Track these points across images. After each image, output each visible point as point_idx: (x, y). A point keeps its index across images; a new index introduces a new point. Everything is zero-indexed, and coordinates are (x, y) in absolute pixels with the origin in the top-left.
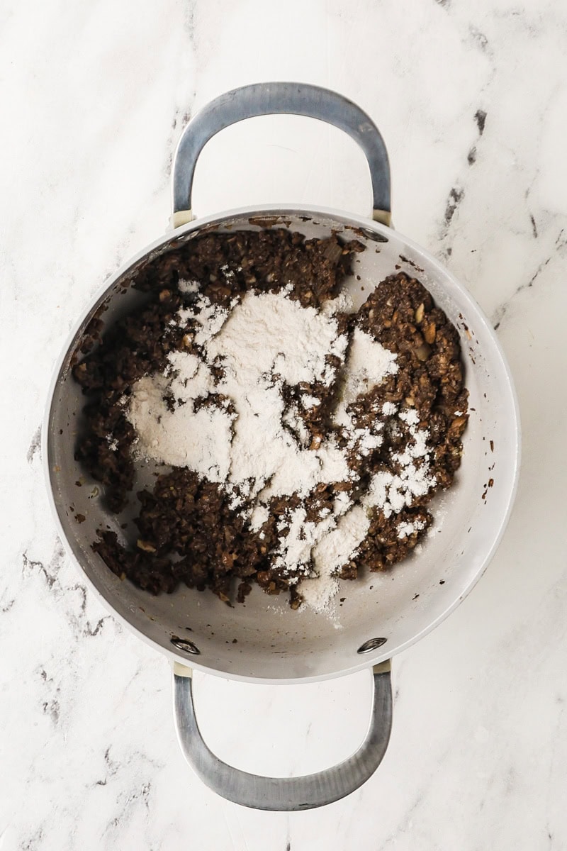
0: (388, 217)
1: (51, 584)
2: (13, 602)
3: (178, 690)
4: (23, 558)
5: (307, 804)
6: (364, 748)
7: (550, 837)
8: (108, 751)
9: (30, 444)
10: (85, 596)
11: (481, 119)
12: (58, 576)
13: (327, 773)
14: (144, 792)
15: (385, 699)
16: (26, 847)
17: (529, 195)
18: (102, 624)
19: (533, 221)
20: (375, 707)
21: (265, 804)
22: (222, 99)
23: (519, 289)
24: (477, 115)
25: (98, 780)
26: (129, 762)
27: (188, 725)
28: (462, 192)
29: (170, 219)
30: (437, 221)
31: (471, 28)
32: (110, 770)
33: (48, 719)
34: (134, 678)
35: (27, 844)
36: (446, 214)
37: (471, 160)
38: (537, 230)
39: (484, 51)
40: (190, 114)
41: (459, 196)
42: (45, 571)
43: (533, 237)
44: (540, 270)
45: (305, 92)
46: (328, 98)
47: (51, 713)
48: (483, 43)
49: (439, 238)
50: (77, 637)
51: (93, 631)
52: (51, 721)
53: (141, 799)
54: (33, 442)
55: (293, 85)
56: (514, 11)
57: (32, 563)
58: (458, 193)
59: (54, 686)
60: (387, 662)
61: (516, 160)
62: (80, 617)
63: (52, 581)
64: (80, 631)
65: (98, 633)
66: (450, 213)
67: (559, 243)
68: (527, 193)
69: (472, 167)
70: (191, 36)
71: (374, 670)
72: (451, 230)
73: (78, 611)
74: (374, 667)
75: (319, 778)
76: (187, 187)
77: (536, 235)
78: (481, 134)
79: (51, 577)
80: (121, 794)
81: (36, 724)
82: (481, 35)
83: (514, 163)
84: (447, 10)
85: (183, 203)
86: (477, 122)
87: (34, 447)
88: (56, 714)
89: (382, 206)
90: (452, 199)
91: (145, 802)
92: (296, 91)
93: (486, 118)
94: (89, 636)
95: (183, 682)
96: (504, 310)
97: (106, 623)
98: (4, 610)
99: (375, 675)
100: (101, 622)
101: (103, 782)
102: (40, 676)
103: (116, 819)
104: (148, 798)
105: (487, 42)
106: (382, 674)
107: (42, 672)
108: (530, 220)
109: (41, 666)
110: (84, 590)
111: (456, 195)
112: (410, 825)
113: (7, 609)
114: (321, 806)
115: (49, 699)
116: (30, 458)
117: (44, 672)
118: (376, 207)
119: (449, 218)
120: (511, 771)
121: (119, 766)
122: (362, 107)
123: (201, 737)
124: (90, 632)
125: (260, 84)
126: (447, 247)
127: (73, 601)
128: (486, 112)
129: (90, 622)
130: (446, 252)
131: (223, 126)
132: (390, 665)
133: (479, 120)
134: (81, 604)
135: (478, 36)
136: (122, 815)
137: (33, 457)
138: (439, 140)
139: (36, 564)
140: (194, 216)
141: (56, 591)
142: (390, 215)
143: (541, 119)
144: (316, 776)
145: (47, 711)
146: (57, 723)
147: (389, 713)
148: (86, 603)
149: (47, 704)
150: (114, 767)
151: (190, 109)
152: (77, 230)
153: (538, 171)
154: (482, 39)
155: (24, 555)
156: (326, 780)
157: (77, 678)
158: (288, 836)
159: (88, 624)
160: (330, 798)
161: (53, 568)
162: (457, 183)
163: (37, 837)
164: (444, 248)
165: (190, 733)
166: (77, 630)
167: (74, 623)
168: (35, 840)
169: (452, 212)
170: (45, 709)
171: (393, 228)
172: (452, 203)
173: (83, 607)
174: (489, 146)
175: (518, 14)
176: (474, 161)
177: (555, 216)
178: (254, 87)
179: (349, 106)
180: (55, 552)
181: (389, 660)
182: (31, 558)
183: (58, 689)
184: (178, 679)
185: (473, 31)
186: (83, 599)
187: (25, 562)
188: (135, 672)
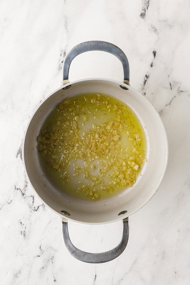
0: (128, 82)
1: (23, 195)
2: (12, 201)
3: (63, 226)
4: (15, 187)
5: (102, 261)
6: (120, 244)
7: (176, 272)
8: (40, 246)
9: (17, 153)
10: (34, 199)
11: (155, 53)
12: (25, 193)
13: (109, 252)
14: (52, 259)
15: (127, 229)
16: (15, 276)
17: (169, 77)
18: (39, 207)
19: (170, 84)
20: (123, 232)
21: (90, 261)
22: (78, 46)
23: (166, 105)
24: (153, 52)
25: (38, 255)
26: (47, 250)
27: (66, 237)
28: (149, 76)
29: (62, 82)
30: (141, 84)
31: (151, 26)
32: (41, 252)
33: (22, 236)
34: (49, 224)
35: (16, 274)
36: (144, 82)
37: (152, 66)
38: (172, 87)
39: (156, 32)
40: (66, 52)
41: (148, 77)
42: (21, 191)
43: (170, 89)
44: (173, 99)
45: (104, 44)
46: (110, 46)
47: (23, 235)
48: (155, 30)
49: (142, 90)
50: (31, 211)
51: (36, 210)
52: (23, 237)
53: (51, 261)
54: (18, 152)
55: (100, 42)
56: (165, 20)
57: (17, 189)
58: (148, 76)
59: (24, 227)
60: (127, 218)
61: (165, 66)
62: (32, 205)
63: (23, 194)
64: (32, 210)
65: (38, 210)
66: (145, 82)
67: (178, 91)
68: (169, 76)
69: (152, 68)
70: (66, 28)
71: (123, 220)
72: (145, 87)
73: (31, 203)
74: (123, 219)
75: (106, 253)
76: (67, 72)
77: (171, 89)
78: (155, 58)
79: (23, 193)
80: (45, 259)
81: (19, 238)
82: (155, 28)
83: (164, 67)
84: (144, 20)
85: (66, 77)
86: (153, 54)
87: (18, 153)
88: (25, 235)
89: (127, 79)
90: (146, 78)
91: (52, 262)
92: (101, 43)
93: (156, 53)
94: (35, 211)
95: (65, 224)
96: (162, 112)
97: (40, 207)
98: (9, 203)
99: (123, 222)
100: (38, 207)
101: (39, 256)
102: (20, 223)
103: (43, 267)
104: (53, 261)
105: (156, 30)
106: (126, 222)
107: (20, 222)
108: (169, 84)
109: (20, 220)
110: (33, 197)
111: (147, 77)
112: (133, 269)
113: (10, 203)
114: (107, 262)
115: (23, 230)
116: (17, 157)
117: (21, 222)
118: (125, 79)
119: (145, 84)
120: (164, 253)
121: (44, 251)
122: (121, 48)
123: (70, 241)
124: (35, 210)
125: (90, 41)
126: (144, 93)
127: (30, 201)
128: (156, 51)
129: (35, 207)
130: (144, 94)
131: (78, 54)
132: (128, 219)
133: (154, 53)
134: (32, 202)
135: (153, 28)
136: (45, 266)
137: (18, 156)
138: (142, 60)
139: (19, 189)
140: (69, 82)
141: (25, 197)
142: (129, 82)
143: (173, 53)
144: (105, 253)
145: (22, 234)
146: (25, 238)
147: (128, 233)
148: (34, 201)
149: (22, 232)
150: (42, 251)
151: (66, 50)
152: (31, 87)
153: (172, 69)
154: (155, 29)
155: (15, 186)
156: (108, 254)
157: (31, 224)
158: (96, 272)
159: (34, 207)
160: (110, 259)
161: (24, 190)
162: (147, 73)
163: (19, 272)
164: (143, 93)
165: (67, 239)
166: (31, 209)
167: (30, 207)
168: (18, 273)
169: (146, 82)
170: (21, 233)
171: (130, 86)
172: (146, 79)
173: (33, 202)
174: (157, 61)
175: (166, 21)
176: (153, 66)
177: (177, 83)
178: (88, 42)
179: (117, 48)
180: (24, 185)
181: (128, 217)
182: (17, 187)
183: (25, 228)
184: (63, 223)
185: (152, 27)
186: (33, 200)
187: (15, 189)
188: (49, 222)
